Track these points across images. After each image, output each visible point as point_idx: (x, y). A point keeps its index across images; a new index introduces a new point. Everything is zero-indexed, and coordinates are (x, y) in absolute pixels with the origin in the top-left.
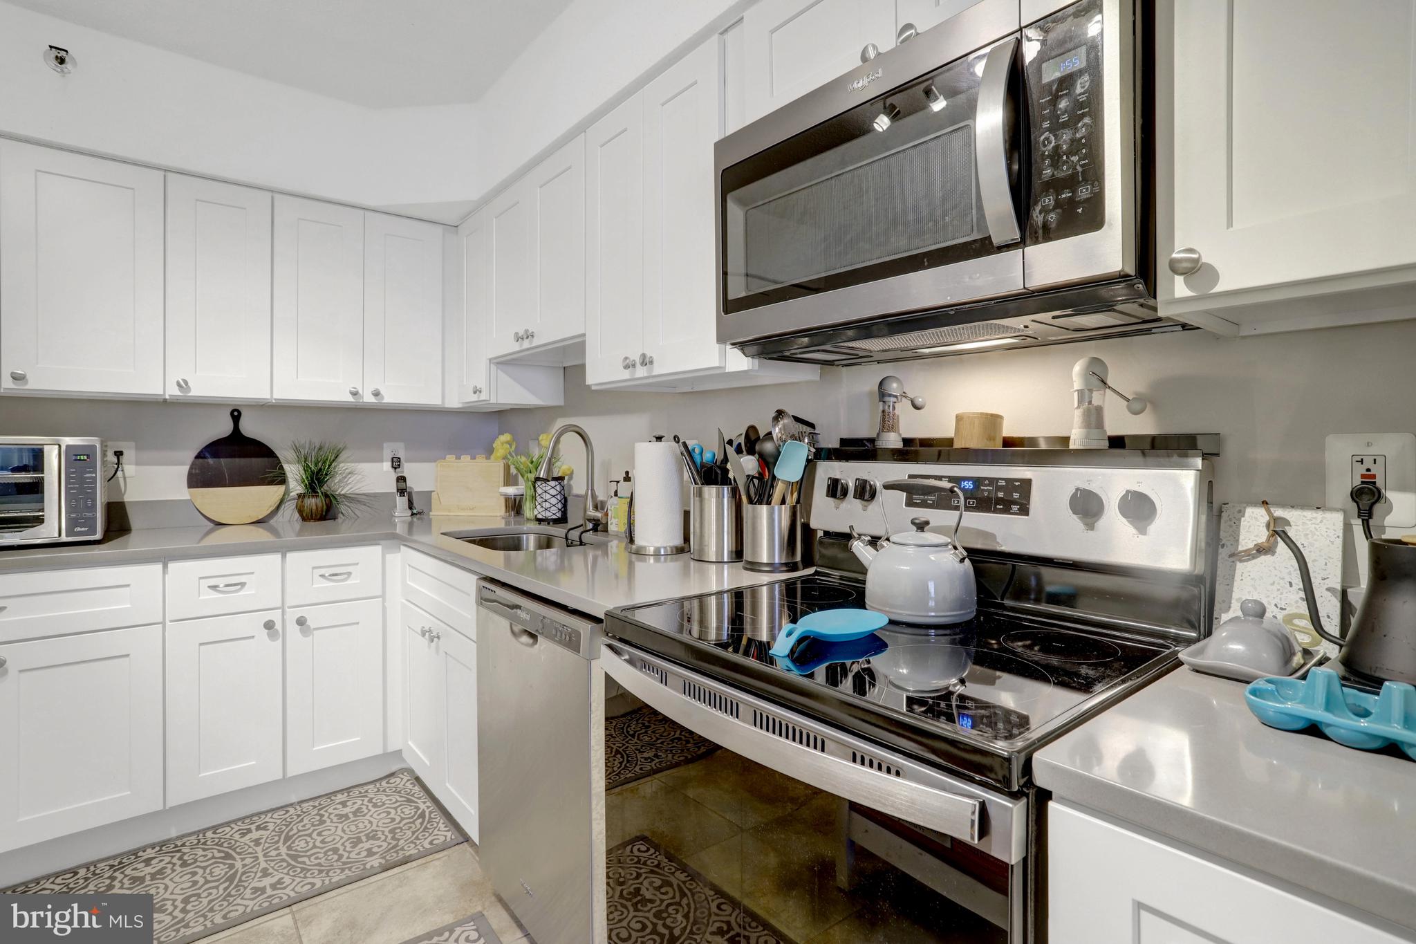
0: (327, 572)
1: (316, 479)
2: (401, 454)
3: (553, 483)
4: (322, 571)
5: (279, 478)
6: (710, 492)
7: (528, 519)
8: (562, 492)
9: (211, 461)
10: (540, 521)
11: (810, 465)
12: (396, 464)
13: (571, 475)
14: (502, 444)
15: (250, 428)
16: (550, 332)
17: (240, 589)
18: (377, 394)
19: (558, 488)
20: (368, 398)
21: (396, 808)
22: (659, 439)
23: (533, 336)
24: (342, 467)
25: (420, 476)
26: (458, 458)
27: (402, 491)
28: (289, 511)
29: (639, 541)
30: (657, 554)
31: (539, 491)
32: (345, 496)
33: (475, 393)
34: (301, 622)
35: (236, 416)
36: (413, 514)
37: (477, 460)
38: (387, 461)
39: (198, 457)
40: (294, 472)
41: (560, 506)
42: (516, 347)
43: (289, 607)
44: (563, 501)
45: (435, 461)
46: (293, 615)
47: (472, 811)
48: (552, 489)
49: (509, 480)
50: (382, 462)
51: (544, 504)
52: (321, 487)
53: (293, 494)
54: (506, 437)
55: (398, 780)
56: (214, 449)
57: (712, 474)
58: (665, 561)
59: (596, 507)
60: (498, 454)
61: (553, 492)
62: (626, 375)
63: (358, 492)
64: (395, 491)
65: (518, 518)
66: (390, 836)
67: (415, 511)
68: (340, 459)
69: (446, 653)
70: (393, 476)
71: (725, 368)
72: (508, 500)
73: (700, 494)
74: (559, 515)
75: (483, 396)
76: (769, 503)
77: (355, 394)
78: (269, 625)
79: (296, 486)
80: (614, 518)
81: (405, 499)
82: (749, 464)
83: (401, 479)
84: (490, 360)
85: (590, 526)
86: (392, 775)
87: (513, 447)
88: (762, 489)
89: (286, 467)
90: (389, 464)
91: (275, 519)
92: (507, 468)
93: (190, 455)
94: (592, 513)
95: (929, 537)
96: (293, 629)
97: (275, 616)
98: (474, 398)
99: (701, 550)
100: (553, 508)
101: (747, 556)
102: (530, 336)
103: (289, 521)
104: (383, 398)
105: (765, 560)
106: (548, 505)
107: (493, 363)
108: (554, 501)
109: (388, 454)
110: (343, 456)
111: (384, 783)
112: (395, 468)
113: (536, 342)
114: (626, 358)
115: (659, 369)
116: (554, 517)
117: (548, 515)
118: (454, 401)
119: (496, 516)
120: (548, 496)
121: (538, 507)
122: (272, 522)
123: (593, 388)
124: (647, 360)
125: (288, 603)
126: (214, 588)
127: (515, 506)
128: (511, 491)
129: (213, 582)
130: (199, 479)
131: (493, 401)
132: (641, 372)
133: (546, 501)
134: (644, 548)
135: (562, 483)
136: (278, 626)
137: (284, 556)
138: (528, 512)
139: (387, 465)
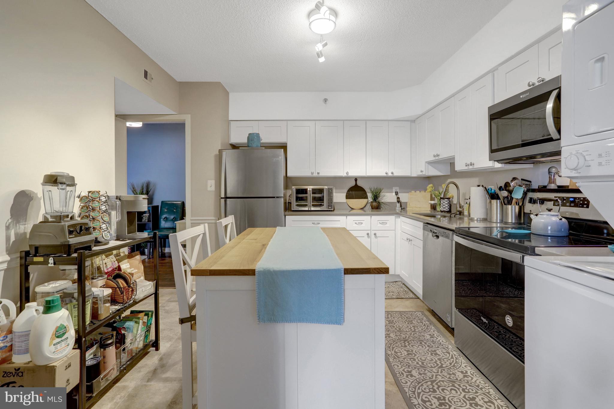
0: (381, 222)
1: (376, 197)
2: (398, 191)
3: (446, 200)
4: (380, 222)
5: (366, 197)
6: (494, 202)
7: (438, 211)
8: (450, 203)
9: (351, 192)
10: (442, 211)
11: (525, 194)
12: (397, 193)
13: (453, 197)
14: (430, 187)
15: (359, 183)
16: (444, 155)
17: (361, 224)
18: (392, 173)
19: (448, 201)
20: (390, 174)
21: (398, 288)
22: (479, 186)
23: (439, 156)
24: (382, 194)
25: (404, 197)
26: (415, 192)
27: (398, 202)
28: (369, 206)
29: (472, 216)
30: (477, 220)
31: (442, 202)
32: (382, 202)
33: (421, 172)
34: (375, 234)
35: (356, 180)
36: (402, 209)
37: (422, 192)
38: (394, 193)
39: (348, 191)
40: (370, 195)
41: (449, 207)
42: (434, 159)
43: (372, 230)
44: (450, 206)
45: (408, 193)
46: (373, 232)
47: (421, 287)
48: (446, 202)
49: (432, 199)
50: (393, 193)
51: (443, 206)
52: (377, 199)
53: (370, 202)
54: (431, 185)
55: (398, 283)
56: (351, 189)
57: (494, 196)
58: (480, 222)
59: (460, 207)
60: (429, 191)
61: (446, 203)
62: (467, 168)
63: (386, 201)
64: (397, 201)
65: (435, 211)
66: (397, 293)
67: (402, 208)
68: (382, 192)
69: (414, 245)
70: (396, 197)
71: (494, 166)
72: (431, 205)
73: (490, 202)
74: (448, 210)
75: (424, 173)
76: (511, 205)
77: (386, 173)
78: (368, 234)
79: (370, 199)
80: (466, 210)
81: (399, 204)
82: (505, 193)
83: (398, 198)
84: (426, 162)
85: (458, 213)
86: (397, 281)
87: (433, 188)
88: (509, 201)
89: (368, 194)
90: (395, 193)
91: (365, 208)
92: (431, 195)
93: (346, 191)
94: (459, 209)
95: (552, 213)
96: (373, 236)
97: (369, 232)
98: (421, 173)
99: (491, 219)
100: (446, 208)
101: (504, 221)
102: (438, 155)
103: (369, 209)
104: (394, 174)
105: (510, 222)
106: (445, 207)
107: (427, 163)
108: (447, 205)
109: (394, 190)
110: (383, 191)
111: (394, 283)
112: (396, 195)
113: (440, 157)
114: (466, 163)
115: (475, 166)
116: (447, 210)
117: (445, 210)
118: (414, 175)
119: (428, 210)
120: (445, 204)
121: (442, 207)
122: (364, 209)
123: (457, 171)
124: (472, 164)
125: (372, 229)
126: (356, 223)
127: (434, 207)
128: (433, 202)
129: (356, 222)
130: (348, 197)
131: (427, 174)
132: (471, 167)
133: (444, 205)
134: (473, 218)
135: (450, 200)
136: (370, 235)
137: (371, 217)
138: (438, 209)
139: (394, 194)
